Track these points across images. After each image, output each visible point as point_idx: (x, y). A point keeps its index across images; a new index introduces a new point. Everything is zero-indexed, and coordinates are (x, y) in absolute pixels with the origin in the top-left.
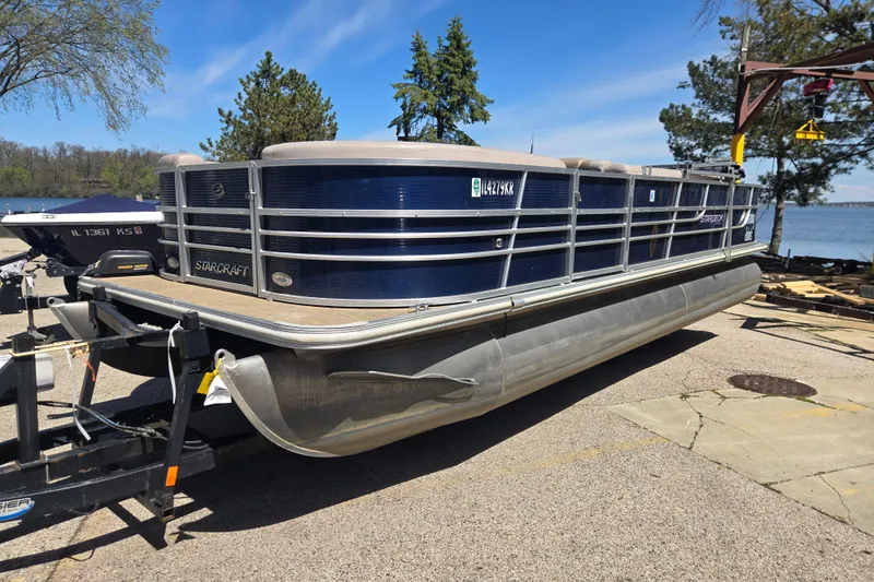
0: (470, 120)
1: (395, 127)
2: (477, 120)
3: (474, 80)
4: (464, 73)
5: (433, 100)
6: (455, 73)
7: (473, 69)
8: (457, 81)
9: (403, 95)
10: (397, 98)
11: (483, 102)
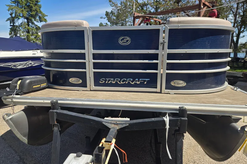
0: (39, 21)
1: (9, 21)
2: (42, 21)
3: (40, 7)
4: (36, 4)
5: (25, 13)
6: (32, 4)
7: (39, 3)
8: (34, 7)
9: (12, 9)
10: (9, 10)
11: (44, 15)
